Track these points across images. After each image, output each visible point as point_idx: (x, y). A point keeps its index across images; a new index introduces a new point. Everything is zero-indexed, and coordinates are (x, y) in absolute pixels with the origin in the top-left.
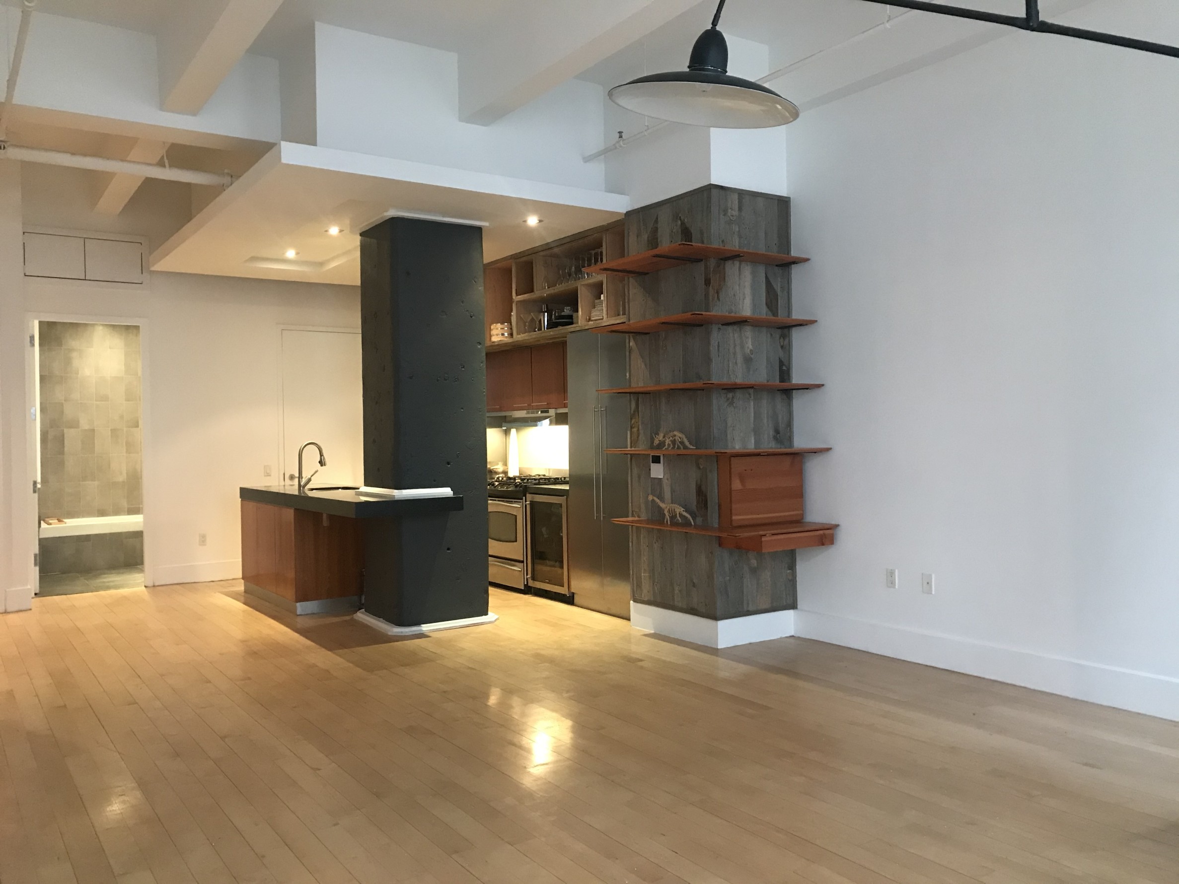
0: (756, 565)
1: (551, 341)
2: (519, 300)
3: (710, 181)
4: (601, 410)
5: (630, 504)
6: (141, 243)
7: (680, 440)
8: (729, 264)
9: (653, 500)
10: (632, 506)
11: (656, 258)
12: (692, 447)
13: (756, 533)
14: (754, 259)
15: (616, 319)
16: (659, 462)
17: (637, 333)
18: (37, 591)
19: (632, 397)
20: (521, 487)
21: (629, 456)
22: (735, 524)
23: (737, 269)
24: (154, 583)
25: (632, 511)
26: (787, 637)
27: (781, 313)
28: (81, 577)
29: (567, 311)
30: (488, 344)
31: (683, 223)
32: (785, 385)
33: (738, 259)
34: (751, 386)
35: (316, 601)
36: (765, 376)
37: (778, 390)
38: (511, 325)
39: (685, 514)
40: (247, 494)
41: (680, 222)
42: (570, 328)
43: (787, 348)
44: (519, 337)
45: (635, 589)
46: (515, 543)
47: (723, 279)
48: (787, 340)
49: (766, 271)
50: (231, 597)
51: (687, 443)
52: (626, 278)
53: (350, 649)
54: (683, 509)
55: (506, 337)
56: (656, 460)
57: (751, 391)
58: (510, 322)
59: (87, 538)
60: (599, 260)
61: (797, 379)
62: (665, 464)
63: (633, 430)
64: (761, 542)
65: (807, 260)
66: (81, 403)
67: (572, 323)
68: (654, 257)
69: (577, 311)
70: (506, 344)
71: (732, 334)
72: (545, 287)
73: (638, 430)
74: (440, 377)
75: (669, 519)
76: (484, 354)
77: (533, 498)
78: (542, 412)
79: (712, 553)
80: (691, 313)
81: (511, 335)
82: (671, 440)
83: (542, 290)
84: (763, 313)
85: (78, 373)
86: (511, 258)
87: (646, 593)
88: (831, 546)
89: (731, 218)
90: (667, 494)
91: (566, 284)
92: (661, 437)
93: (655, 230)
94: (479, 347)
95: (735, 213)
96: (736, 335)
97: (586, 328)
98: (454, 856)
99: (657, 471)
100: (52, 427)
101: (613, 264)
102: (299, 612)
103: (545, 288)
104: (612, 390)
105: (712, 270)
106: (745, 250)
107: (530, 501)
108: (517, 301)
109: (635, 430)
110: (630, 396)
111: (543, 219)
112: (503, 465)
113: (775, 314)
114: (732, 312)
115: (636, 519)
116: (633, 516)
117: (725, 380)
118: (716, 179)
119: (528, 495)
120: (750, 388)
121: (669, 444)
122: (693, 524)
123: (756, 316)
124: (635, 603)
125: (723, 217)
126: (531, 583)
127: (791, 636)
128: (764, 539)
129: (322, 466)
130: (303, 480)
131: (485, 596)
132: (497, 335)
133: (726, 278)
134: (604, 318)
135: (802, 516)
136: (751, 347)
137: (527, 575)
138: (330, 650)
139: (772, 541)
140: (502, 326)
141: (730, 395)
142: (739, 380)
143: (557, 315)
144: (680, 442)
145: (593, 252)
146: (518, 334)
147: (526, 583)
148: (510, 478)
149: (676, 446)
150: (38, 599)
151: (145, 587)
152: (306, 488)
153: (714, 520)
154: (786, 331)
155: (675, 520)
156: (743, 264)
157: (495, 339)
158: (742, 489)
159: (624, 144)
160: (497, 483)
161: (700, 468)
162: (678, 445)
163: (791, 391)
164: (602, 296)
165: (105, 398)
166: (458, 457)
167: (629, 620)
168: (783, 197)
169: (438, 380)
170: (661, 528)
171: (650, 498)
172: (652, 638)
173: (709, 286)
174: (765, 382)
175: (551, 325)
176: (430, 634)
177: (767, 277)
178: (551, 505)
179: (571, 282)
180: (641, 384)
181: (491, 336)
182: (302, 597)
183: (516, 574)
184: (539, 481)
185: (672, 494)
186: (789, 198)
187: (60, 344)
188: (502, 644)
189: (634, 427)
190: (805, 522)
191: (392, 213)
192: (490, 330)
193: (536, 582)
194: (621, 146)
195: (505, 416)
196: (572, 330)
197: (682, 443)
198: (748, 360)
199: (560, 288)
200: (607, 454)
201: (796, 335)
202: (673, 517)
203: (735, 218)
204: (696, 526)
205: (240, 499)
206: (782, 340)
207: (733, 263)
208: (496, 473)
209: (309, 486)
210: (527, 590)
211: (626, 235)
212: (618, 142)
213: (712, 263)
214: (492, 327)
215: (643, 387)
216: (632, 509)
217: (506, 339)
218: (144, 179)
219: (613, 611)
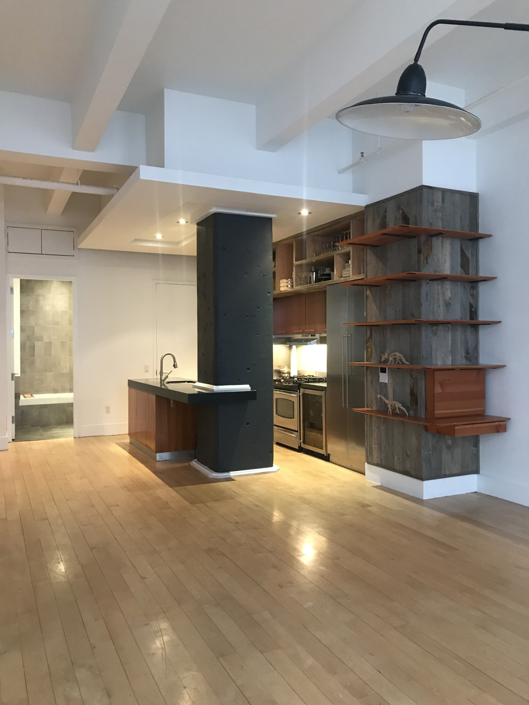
0: (451, 443)
1: (317, 290)
2: (297, 264)
3: (422, 183)
4: (348, 336)
5: (366, 399)
6: (73, 232)
7: (399, 358)
8: (434, 239)
9: (380, 398)
10: (367, 400)
11: (384, 236)
12: (407, 363)
13: (451, 424)
14: (453, 235)
15: (358, 277)
16: (385, 372)
17: (371, 286)
18: (14, 438)
19: (368, 329)
20: (297, 383)
21: (365, 367)
22: (436, 416)
23: (441, 243)
24: (79, 435)
25: (367, 404)
26: (472, 493)
27: (471, 271)
28: (41, 429)
29: (327, 271)
30: (275, 292)
31: (403, 212)
32: (473, 322)
33: (441, 235)
34: (449, 322)
35: (169, 453)
36: (460, 315)
37: (468, 325)
38: (292, 280)
39: (402, 408)
40: (132, 384)
41: (401, 211)
42: (329, 282)
43: (475, 297)
44: (297, 288)
45: (368, 455)
46: (293, 419)
47: (430, 248)
48: (475, 291)
49: (461, 243)
50: (121, 447)
51: (404, 361)
52: (365, 250)
53: (183, 487)
54: (401, 405)
55: (289, 288)
56: (383, 370)
57: (449, 325)
58: (292, 278)
59: (45, 406)
60: (348, 237)
61: (482, 317)
62: (389, 374)
63: (368, 350)
64: (454, 430)
65: (490, 236)
66: (44, 326)
67: (330, 279)
68: (383, 235)
69: (333, 271)
70: (289, 292)
71: (436, 286)
72: (314, 255)
73: (372, 350)
74: (243, 315)
75: (391, 411)
76: (272, 299)
77: (304, 391)
78: (311, 336)
79: (420, 435)
80: (407, 273)
81: (292, 286)
82: (393, 358)
83: (311, 258)
84: (459, 272)
85: (42, 309)
86: (293, 238)
87: (375, 460)
88: (504, 433)
89: (437, 208)
90: (391, 395)
91: (327, 253)
92: (386, 356)
93: (385, 217)
94: (269, 295)
95: (440, 204)
96: (439, 287)
97: (339, 282)
98: (220, 659)
99: (384, 378)
100: (28, 340)
101: (356, 240)
102: (158, 459)
103: (314, 257)
104: (354, 323)
105: (422, 244)
106: (446, 229)
107: (302, 393)
108: (296, 265)
109: (369, 350)
110: (367, 328)
111: (311, 212)
112: (288, 368)
113: (467, 273)
114: (437, 271)
115: (370, 409)
116: (367, 407)
117: (431, 318)
118: (427, 181)
119: (301, 389)
120: (449, 323)
121: (391, 361)
122: (407, 415)
123: (454, 274)
124: (369, 465)
125: (431, 207)
126: (302, 445)
127: (474, 492)
128: (456, 428)
129: (175, 368)
130: (163, 376)
131: (271, 454)
132: (284, 286)
133: (433, 249)
134: (351, 276)
135: (484, 411)
136: (450, 295)
137: (300, 440)
138: (171, 486)
139: (463, 429)
140: (287, 281)
141: (435, 328)
142: (441, 318)
143: (321, 273)
144: (399, 360)
145: (344, 233)
146: (296, 286)
147: (299, 446)
148: (291, 377)
149: (397, 362)
150: (13, 443)
151: (74, 437)
152: (165, 382)
153: (422, 414)
154: (475, 284)
155: (396, 412)
156: (444, 239)
157: (282, 289)
158: (442, 393)
159: (365, 161)
160: (282, 380)
161: (412, 377)
162: (398, 361)
163: (478, 325)
164: (350, 261)
165: (57, 323)
166: (254, 365)
167: (364, 474)
168: (473, 193)
169: (242, 316)
170: (386, 417)
171: (379, 396)
172: (379, 489)
173: (421, 254)
174: (460, 320)
175: (318, 280)
176: (234, 478)
177: (461, 248)
178: (315, 396)
179: (330, 252)
180: (374, 320)
181: (280, 287)
182: (160, 450)
183: (294, 439)
184: (309, 380)
185: (394, 394)
186: (478, 194)
187: (33, 292)
188: (279, 488)
189: (369, 348)
190: (486, 415)
191: (214, 210)
192: (280, 283)
193: (305, 445)
194: (363, 162)
195: (290, 338)
196: (330, 283)
197: (401, 360)
198: (448, 304)
199: (323, 256)
200: (351, 366)
201: (482, 288)
202: (394, 409)
203: (439, 208)
204: (410, 417)
205: (128, 387)
206: (472, 290)
207: (438, 239)
208: (284, 373)
209: (167, 380)
210: (300, 450)
211: (365, 220)
212: (360, 159)
213: (423, 238)
214: (281, 281)
215: (375, 322)
216: (367, 402)
217: (289, 289)
218: (71, 193)
219: (355, 467)
